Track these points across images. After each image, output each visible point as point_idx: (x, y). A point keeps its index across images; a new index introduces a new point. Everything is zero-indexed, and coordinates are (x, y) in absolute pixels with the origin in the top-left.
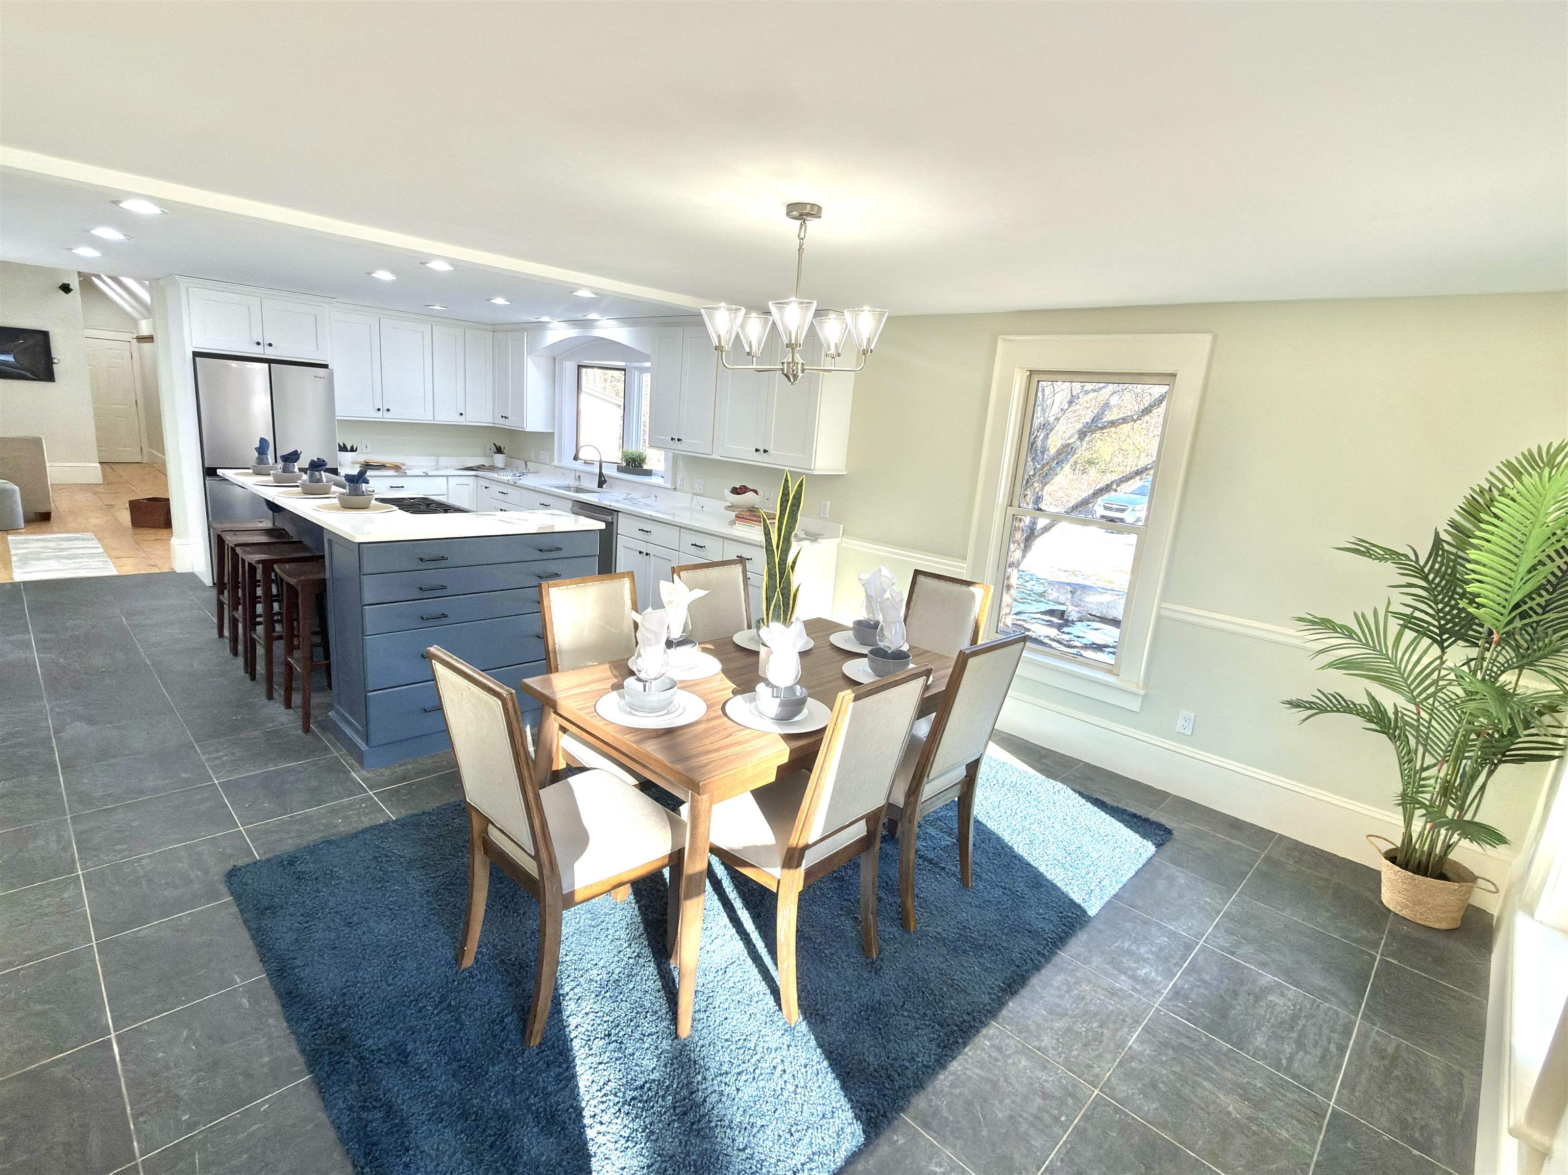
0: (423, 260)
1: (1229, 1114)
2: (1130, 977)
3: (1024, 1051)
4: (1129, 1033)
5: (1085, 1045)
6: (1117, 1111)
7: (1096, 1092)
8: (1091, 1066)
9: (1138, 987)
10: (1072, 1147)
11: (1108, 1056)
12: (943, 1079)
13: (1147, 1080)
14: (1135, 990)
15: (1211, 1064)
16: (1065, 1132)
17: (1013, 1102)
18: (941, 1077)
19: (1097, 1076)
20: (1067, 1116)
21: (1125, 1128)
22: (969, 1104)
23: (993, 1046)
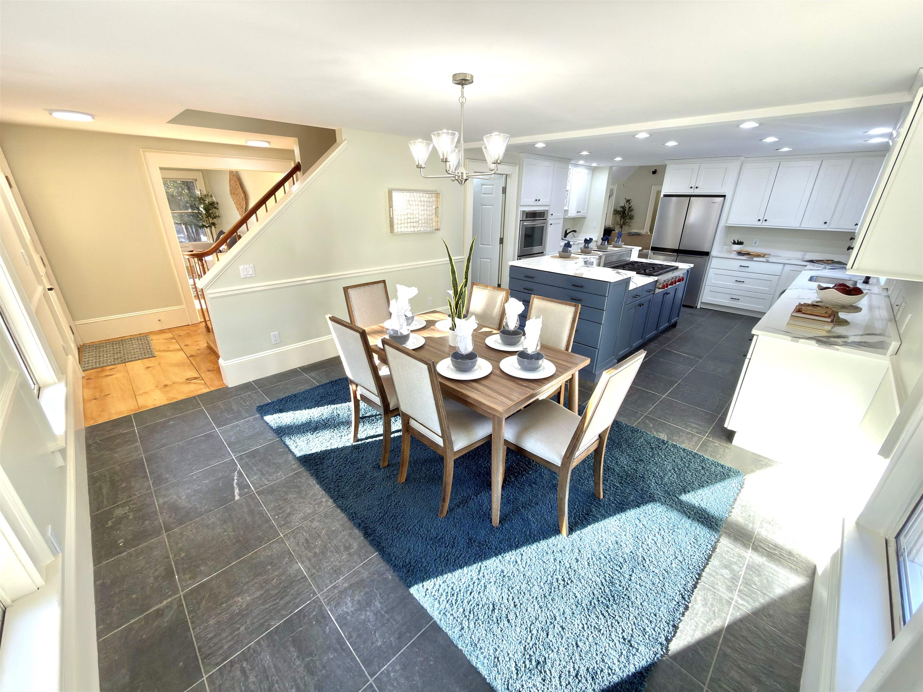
0: (633, 135)
1: (238, 595)
2: (346, 589)
3: (314, 513)
4: (305, 567)
5: (307, 540)
6: (269, 540)
7: (282, 535)
8: (294, 538)
9: (336, 591)
10: (264, 516)
11: (297, 549)
12: (313, 482)
13: (275, 561)
14: (335, 587)
15: (267, 606)
16: (271, 516)
17: (292, 502)
18: (314, 482)
19: (289, 539)
20: (277, 519)
21: (261, 540)
22: (299, 487)
23: (322, 502)
